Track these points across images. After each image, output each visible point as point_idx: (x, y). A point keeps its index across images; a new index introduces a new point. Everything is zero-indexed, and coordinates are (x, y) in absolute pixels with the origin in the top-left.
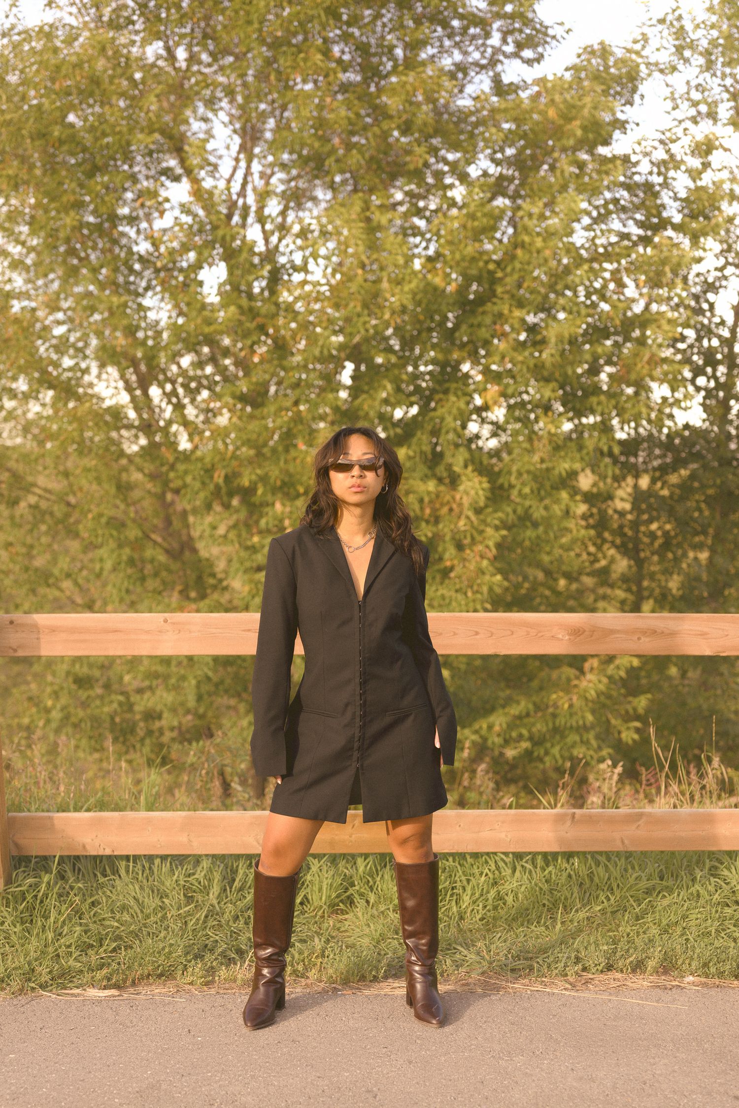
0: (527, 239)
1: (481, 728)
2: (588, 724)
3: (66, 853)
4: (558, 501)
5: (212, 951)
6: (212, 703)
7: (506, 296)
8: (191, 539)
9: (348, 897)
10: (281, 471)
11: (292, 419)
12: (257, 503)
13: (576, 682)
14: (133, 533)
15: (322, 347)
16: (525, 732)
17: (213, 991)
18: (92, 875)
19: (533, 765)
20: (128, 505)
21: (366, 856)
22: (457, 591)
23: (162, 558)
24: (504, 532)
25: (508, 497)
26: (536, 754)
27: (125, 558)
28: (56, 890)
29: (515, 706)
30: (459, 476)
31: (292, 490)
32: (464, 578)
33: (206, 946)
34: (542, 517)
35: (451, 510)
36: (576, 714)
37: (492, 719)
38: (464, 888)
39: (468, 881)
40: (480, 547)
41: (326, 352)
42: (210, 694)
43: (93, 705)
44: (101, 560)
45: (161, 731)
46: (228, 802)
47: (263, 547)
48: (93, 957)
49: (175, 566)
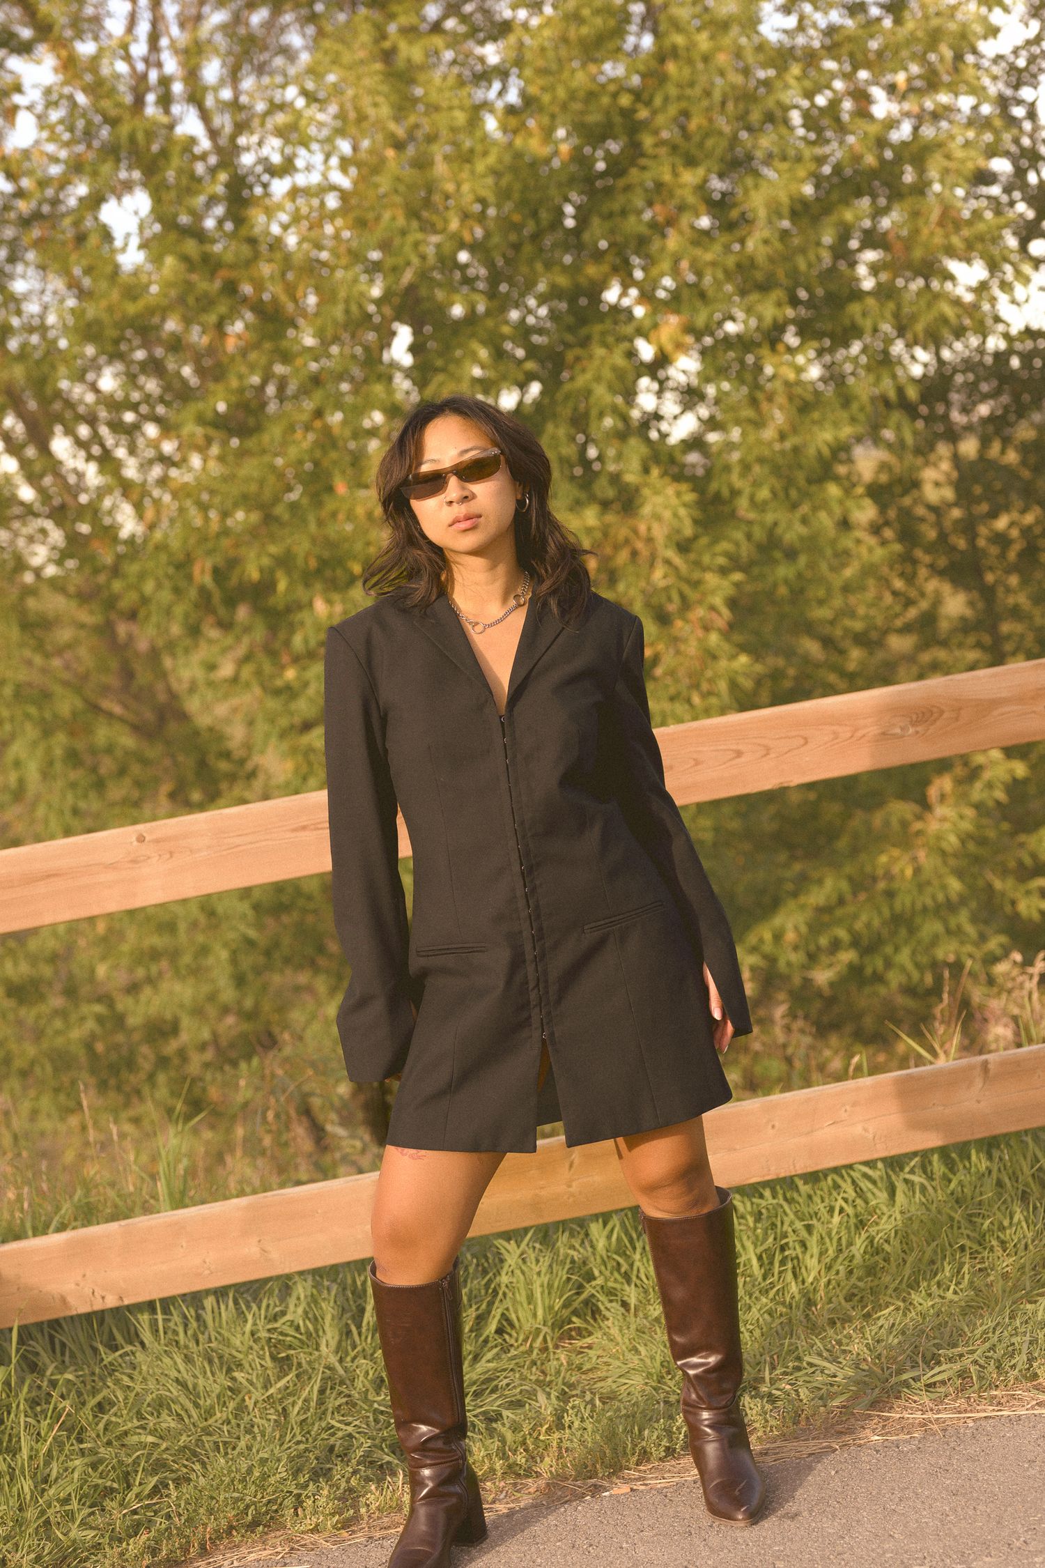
0: (679, 40)
1: (761, 940)
2: (954, 897)
3: (31, 1320)
4: (824, 505)
5: (344, 1456)
6: (265, 987)
7: (663, 151)
8: (173, 696)
9: (586, 1302)
10: (314, 540)
11: (316, 443)
12: (281, 606)
13: (918, 826)
14: (66, 704)
15: (347, 301)
16: (842, 934)
17: (360, 1538)
18: (89, 1351)
19: (867, 990)
20: (47, 656)
21: (605, 1218)
22: (672, 699)
23: (128, 741)
24: (738, 576)
25: (733, 515)
26: (869, 971)
27: (58, 752)
28: (22, 1396)
29: (815, 889)
30: (637, 490)
31: (339, 572)
32: (681, 673)
33: (332, 1449)
34: (801, 539)
35: (634, 554)
36: (929, 883)
37: (778, 921)
38: (803, 1244)
39: (809, 1228)
40: (700, 612)
41: (354, 308)
42: (258, 971)
43: (49, 1031)
44: (17, 764)
45: (182, 1054)
46: (327, 1159)
47: (306, 685)
48: (117, 1514)
49: (154, 751)
